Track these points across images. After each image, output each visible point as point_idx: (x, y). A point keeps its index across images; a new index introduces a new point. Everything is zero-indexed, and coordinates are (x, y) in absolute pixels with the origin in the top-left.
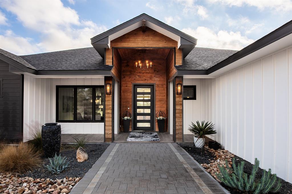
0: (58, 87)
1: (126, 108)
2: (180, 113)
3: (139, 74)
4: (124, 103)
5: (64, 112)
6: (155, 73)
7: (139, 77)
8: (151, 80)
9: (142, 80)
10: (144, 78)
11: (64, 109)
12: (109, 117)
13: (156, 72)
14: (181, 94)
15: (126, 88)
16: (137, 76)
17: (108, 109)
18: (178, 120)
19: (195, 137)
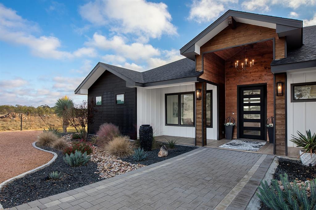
0: (166, 95)
1: (230, 113)
2: (281, 119)
3: (245, 74)
4: (228, 108)
5: (174, 117)
6: (266, 71)
7: (245, 78)
8: (260, 80)
9: (249, 81)
10: (252, 78)
11: (174, 114)
12: (200, 122)
13: (267, 69)
14: (283, 95)
15: (230, 91)
16: (243, 77)
17: (199, 114)
18: (279, 128)
19: (301, 151)
